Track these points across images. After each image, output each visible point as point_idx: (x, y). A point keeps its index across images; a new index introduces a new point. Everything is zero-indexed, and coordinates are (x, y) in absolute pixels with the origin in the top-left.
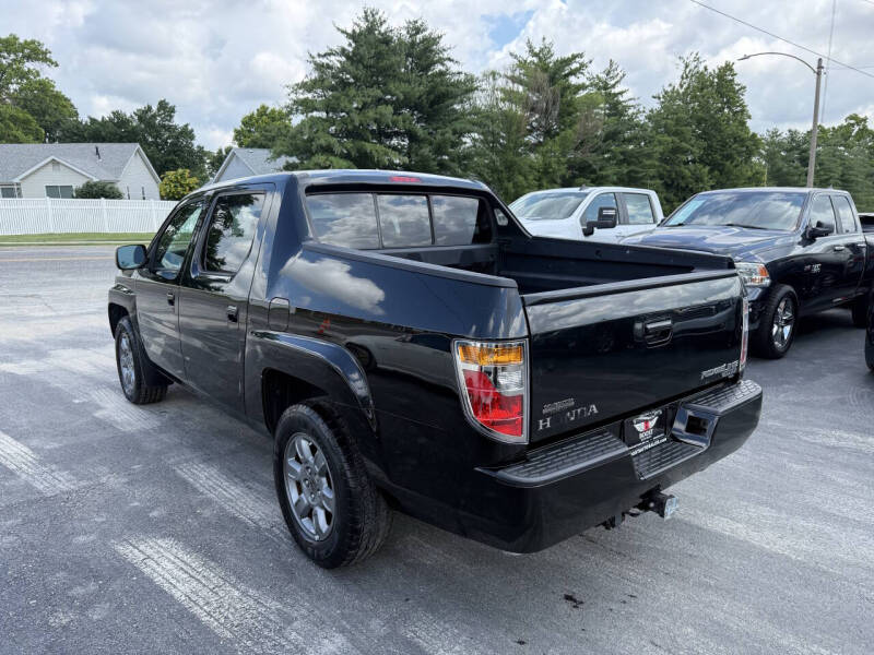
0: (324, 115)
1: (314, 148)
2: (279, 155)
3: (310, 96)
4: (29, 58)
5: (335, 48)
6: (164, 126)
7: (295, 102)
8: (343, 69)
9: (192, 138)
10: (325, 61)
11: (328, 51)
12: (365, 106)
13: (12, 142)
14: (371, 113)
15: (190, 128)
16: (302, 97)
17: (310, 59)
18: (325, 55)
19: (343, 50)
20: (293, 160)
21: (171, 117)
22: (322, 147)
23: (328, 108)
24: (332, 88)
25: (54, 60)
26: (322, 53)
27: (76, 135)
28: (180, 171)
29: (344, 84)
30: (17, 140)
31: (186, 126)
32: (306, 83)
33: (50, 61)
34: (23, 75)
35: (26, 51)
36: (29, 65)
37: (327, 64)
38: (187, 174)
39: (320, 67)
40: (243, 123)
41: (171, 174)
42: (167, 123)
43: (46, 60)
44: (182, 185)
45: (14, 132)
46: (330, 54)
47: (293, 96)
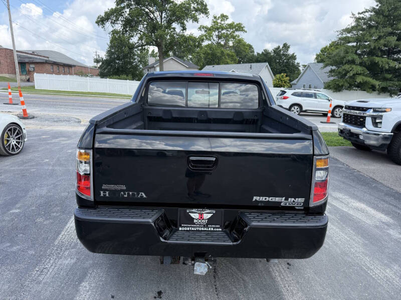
0: (355, 44)
1: (344, 62)
2: (326, 66)
3: (349, 35)
4: (237, 30)
5: (368, 8)
6: (283, 55)
7: (340, 39)
8: (370, 19)
9: (295, 59)
10: (362, 16)
11: (364, 10)
12: (380, 38)
13: (226, 64)
14: (382, 41)
15: (295, 55)
16: (344, 36)
17: (352, 16)
18: (362, 13)
19: (374, 8)
20: (334, 68)
21: (288, 50)
22: (349, 61)
23: (357, 40)
24: (363, 30)
25: (245, 30)
26: (360, 12)
27: (251, 60)
28: (282, 74)
29: (370, 27)
30: (227, 63)
31: (293, 54)
32: (348, 28)
33: (244, 30)
34: (234, 37)
35: (237, 27)
36: (237, 33)
37: (363, 17)
38: (285, 76)
39: (358, 20)
40: (321, 51)
41: (278, 76)
42: (285, 53)
43: (243, 30)
44: (281, 81)
45: (227, 60)
46: (365, 12)
47: (340, 36)
